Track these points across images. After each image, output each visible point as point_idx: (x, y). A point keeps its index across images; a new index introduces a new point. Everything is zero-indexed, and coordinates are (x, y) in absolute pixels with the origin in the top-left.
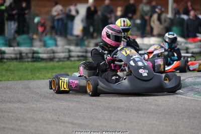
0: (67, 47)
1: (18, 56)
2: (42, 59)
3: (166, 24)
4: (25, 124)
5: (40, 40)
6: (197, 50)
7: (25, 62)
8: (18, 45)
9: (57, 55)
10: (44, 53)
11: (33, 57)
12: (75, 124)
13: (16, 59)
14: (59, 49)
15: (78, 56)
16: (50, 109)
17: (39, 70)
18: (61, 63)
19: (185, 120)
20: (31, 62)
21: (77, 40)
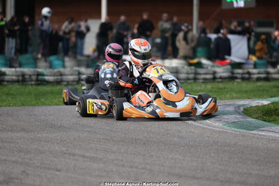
0: (77, 68)
1: (21, 78)
2: (48, 83)
3: (193, 44)
4: (29, 156)
5: (46, 61)
6: (225, 75)
7: (28, 85)
8: (20, 66)
9: (64, 78)
10: (51, 76)
11: (37, 80)
12: (86, 157)
13: (18, 81)
14: (67, 71)
16: (58, 139)
17: (44, 94)
19: (212, 155)
20: (36, 85)
21: (88, 61)
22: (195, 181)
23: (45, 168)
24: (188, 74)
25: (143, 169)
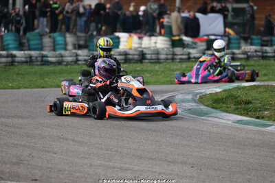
1: (28, 59)
2: (51, 63)
4: (34, 141)
5: (50, 37)
6: (198, 55)
7: (35, 65)
9: (65, 59)
10: (53, 57)
11: (42, 61)
12: (76, 141)
13: (26, 62)
14: (67, 53)
15: (85, 60)
17: (48, 74)
18: (69, 67)
19: (168, 139)
20: (41, 65)
21: (86, 37)
22: (151, 161)
23: (46, 151)
24: (167, 55)
25: (115, 151)
